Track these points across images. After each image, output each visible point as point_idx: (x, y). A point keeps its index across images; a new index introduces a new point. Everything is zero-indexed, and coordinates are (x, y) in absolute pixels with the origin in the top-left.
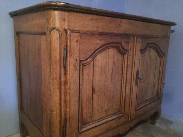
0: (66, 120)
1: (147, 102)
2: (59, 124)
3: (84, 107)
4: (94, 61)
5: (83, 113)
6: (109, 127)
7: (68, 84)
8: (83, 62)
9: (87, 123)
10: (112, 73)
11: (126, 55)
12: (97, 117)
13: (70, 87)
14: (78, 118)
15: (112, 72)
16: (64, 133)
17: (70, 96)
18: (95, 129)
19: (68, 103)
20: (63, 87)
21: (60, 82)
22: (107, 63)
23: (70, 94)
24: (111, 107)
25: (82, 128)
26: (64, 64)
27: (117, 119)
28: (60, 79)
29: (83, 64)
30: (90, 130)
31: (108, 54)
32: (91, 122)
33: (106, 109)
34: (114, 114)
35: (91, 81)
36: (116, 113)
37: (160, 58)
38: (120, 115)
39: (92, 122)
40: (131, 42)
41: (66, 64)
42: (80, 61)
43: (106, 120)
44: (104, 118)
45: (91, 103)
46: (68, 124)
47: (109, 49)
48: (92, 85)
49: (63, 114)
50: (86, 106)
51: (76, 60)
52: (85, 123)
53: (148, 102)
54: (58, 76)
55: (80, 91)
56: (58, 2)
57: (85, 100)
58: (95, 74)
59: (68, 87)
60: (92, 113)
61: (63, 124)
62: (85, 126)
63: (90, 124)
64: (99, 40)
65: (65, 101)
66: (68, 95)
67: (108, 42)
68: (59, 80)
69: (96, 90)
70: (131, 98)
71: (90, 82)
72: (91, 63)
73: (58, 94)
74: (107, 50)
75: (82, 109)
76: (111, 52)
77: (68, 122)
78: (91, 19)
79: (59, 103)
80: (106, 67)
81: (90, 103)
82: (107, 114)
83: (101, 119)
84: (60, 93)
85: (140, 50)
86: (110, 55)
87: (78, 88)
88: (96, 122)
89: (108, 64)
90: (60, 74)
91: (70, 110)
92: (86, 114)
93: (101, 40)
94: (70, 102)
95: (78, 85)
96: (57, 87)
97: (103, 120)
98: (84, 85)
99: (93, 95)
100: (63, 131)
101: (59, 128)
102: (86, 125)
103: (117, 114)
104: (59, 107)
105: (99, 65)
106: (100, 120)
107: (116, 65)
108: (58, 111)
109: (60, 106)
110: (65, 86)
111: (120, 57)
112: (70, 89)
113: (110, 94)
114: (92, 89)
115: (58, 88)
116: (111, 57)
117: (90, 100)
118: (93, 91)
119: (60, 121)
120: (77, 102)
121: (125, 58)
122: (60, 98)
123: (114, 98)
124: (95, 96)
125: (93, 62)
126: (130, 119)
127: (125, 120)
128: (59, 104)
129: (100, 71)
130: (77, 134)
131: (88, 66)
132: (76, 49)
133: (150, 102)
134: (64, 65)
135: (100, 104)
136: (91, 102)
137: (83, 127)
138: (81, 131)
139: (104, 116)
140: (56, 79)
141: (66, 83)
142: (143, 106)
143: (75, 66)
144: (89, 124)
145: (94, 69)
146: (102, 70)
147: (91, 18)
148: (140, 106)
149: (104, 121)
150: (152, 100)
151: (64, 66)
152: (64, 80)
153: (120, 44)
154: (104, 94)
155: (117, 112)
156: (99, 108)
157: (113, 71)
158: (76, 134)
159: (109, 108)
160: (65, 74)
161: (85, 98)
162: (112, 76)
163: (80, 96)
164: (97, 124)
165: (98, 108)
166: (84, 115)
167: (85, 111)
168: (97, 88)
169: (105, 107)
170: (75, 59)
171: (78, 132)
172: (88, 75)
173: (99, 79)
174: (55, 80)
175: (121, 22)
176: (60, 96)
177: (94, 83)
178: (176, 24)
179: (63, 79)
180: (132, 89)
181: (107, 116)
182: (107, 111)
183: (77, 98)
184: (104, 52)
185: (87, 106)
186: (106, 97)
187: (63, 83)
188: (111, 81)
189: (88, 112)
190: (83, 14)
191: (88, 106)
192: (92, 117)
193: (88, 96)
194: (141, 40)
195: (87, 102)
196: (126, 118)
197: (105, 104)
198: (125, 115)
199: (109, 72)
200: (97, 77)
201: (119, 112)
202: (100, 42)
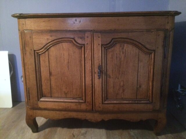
0: (29, 89)
6: (68, 107)
8: (37, 52)
9: (47, 96)
10: (68, 62)
11: (83, 49)
12: (56, 95)
14: (37, 89)
22: (61, 54)
24: (71, 91)
25: (41, 98)
27: (77, 104)
31: (62, 47)
33: (65, 92)
38: (81, 101)
39: (51, 97)
40: (87, 37)
42: (35, 51)
43: (64, 100)
44: (63, 98)
45: (49, 83)
47: (63, 43)
48: (49, 69)
51: (31, 50)
52: (45, 96)
55: (37, 71)
56: (15, 14)
57: (43, 79)
58: (51, 61)
60: (51, 91)
62: (45, 98)
63: (49, 98)
64: (50, 36)
67: (58, 38)
69: (53, 74)
71: (47, 66)
72: (46, 52)
74: (61, 44)
75: (41, 85)
76: (65, 45)
78: (43, 21)
80: (61, 57)
81: (48, 83)
82: (66, 96)
83: (60, 98)
86: (64, 47)
87: (35, 69)
88: (54, 99)
89: (62, 55)
92: (45, 89)
93: (51, 36)
95: (34, 67)
99: (51, 77)
103: (77, 99)
105: (54, 55)
106: (58, 98)
107: (73, 57)
113: (68, 80)
114: (49, 72)
115: (23, 67)
116: (66, 50)
118: (50, 74)
123: (73, 84)
126: (94, 109)
127: (87, 107)
128: (24, 77)
129: (55, 60)
131: (43, 54)
135: (58, 86)
136: (49, 81)
137: (43, 98)
138: (41, 100)
142: (115, 102)
143: (30, 54)
145: (50, 57)
146: (57, 59)
147: (44, 21)
148: (110, 101)
149: (62, 100)
150: (135, 101)
153: (74, 39)
154: (62, 78)
155: (78, 98)
158: (36, 101)
159: (68, 91)
161: (43, 77)
165: (56, 89)
167: (44, 87)
168: (53, 72)
169: (64, 90)
171: (38, 100)
172: (44, 61)
173: (55, 65)
175: (76, 20)
177: (50, 68)
180: (93, 81)
181: (66, 98)
182: (66, 94)
184: (57, 45)
185: (45, 84)
186: (64, 82)
188: (68, 69)
189: (47, 89)
190: (37, 19)
192: (51, 94)
193: (46, 77)
194: (100, 36)
195: (46, 81)
196: (88, 106)
197: (63, 87)
198: (87, 103)
199: (65, 62)
200: (53, 64)
201: (79, 98)
202: (51, 38)
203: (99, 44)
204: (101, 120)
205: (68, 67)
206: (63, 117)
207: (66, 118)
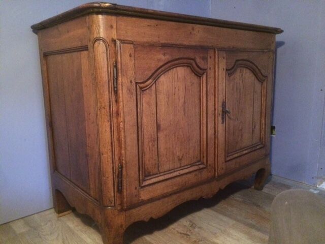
0: (122, 168)
1: (243, 151)
2: (112, 172)
3: (145, 150)
4: (157, 85)
5: (145, 159)
6: (185, 182)
7: (122, 115)
8: (142, 85)
9: (151, 174)
10: (185, 103)
11: (204, 76)
12: (166, 167)
13: (124, 119)
14: (137, 164)
15: (184, 101)
16: (120, 185)
17: (124, 132)
18: (163, 184)
19: (123, 142)
20: (115, 120)
21: (110, 112)
22: (175, 88)
23: (124, 129)
24: (187, 153)
25: (144, 180)
26: (114, 87)
27: (197, 173)
28: (110, 108)
29: (141, 88)
30: (156, 185)
31: (176, 75)
32: (157, 174)
33: (179, 157)
34: (192, 165)
35: (153, 112)
36: (194, 163)
37: (261, 83)
38: (202, 166)
39: (160, 173)
40: (210, 57)
41: (117, 87)
42: (136, 83)
43: (179, 172)
44: (177, 170)
45: (156, 146)
46: (124, 173)
47: (178, 68)
48: (156, 119)
49: (117, 158)
50: (148, 149)
51: (131, 82)
52: (148, 175)
53: (245, 150)
54: (107, 104)
55: (139, 126)
56: (102, 3)
57: (146, 141)
58: (159, 103)
59: (121, 119)
60: (158, 161)
61: (117, 173)
62: (149, 178)
63: (157, 175)
64: (162, 54)
65: (119, 140)
66: (123, 130)
68: (108, 110)
69: (162, 126)
70: (217, 141)
71: (153, 114)
72: (152, 87)
73: (108, 129)
74: (175, 69)
75: (143, 153)
76: (181, 72)
77: (124, 169)
78: (148, 26)
79: (110, 142)
80: (174, 94)
81: (154, 145)
82: (180, 164)
83: (173, 171)
84: (111, 128)
85: (225, 70)
86: (180, 76)
87: (136, 122)
88: (165, 174)
89: (177, 89)
90: (110, 101)
91: (125, 153)
92: (149, 161)
93: (164, 54)
94: (125, 141)
95: (135, 117)
96: (106, 121)
97: (174, 172)
98: (144, 118)
99: (158, 134)
100: (118, 183)
101: (112, 177)
102: (151, 177)
103: (197, 165)
104: (110, 147)
105: (165, 91)
106: (170, 172)
107: (190, 91)
108: (110, 154)
109: (112, 146)
110: (117, 119)
111: (195, 80)
112: (124, 122)
113: (184, 135)
114: (155, 126)
115: (108, 121)
116: (181, 80)
117: (154, 141)
118: (158, 127)
119: (113, 168)
120: (136, 142)
121: (203, 81)
122: (111, 136)
123: (189, 140)
124: (161, 135)
125: (154, 85)
126: (216, 174)
127: (209, 174)
128: (110, 144)
129: (166, 99)
130: (138, 188)
131: (147, 91)
132: (129, 66)
133: (249, 150)
134: (114, 89)
135: (170, 148)
136: (156, 143)
137: (147, 179)
138: (143, 185)
139: (176, 167)
140: (104, 108)
141: (118, 114)
142: (236, 155)
143: (129, 90)
144: (154, 176)
145: (158, 96)
146: (168, 98)
147: (149, 24)
148: (232, 155)
149: (177, 173)
150: (252, 148)
151: (114, 91)
152: (116, 110)
153: (194, 59)
154: (175, 133)
156: (168, 154)
157: (186, 99)
158: (136, 188)
159: (183, 155)
160: (117, 101)
161: (146, 136)
162: (184, 109)
163: (140, 133)
164: (167, 177)
165: (166, 155)
166: (147, 162)
167: (147, 156)
168: (163, 124)
169: (178, 153)
170: (129, 80)
171: (140, 186)
172: (148, 104)
173: (165, 110)
174: (103, 111)
175: (193, 29)
176: (111, 131)
177: (158, 115)
178: (282, 31)
179: (114, 108)
180: (217, 129)
181: (180, 167)
182: (180, 160)
183: (135, 136)
184: (170, 71)
186: (178, 138)
187: (115, 115)
188: (184, 114)
189: (152, 158)
191: (151, 149)
192: (158, 167)
193: (151, 135)
194: (225, 55)
195: (150, 144)
196: (210, 172)
197: (177, 148)
198: (209, 167)
199: (181, 101)
200: (162, 108)
201: (198, 161)
202: (163, 58)
203: (224, 69)
204: (218, 190)
205: (184, 111)
206: (173, 206)
207: (176, 205)
